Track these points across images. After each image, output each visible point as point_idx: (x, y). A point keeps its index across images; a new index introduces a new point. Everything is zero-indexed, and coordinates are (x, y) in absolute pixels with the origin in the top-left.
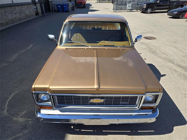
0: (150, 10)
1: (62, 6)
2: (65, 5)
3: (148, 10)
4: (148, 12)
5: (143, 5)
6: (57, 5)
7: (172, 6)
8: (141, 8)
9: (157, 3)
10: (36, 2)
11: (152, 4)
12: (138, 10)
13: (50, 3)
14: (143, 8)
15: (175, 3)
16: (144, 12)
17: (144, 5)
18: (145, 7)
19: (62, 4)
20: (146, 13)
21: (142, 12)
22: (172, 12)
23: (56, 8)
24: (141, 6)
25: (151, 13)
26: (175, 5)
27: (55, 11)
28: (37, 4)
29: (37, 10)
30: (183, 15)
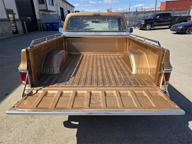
0: (149, 26)
1: (52, 24)
2: (55, 23)
3: (147, 27)
4: (147, 28)
5: (140, 21)
6: (46, 24)
7: (174, 22)
8: (139, 25)
9: (156, 19)
10: (15, 20)
11: (151, 19)
12: (136, 28)
13: (38, 22)
14: (142, 25)
15: (177, 19)
16: (142, 28)
17: (142, 21)
18: (143, 24)
19: (52, 22)
20: (145, 30)
21: (141, 29)
22: (176, 27)
23: (45, 27)
24: (139, 22)
25: (151, 30)
26: (178, 21)
27: (44, 30)
28: (16, 22)
29: (16, 28)
30: (190, 29)
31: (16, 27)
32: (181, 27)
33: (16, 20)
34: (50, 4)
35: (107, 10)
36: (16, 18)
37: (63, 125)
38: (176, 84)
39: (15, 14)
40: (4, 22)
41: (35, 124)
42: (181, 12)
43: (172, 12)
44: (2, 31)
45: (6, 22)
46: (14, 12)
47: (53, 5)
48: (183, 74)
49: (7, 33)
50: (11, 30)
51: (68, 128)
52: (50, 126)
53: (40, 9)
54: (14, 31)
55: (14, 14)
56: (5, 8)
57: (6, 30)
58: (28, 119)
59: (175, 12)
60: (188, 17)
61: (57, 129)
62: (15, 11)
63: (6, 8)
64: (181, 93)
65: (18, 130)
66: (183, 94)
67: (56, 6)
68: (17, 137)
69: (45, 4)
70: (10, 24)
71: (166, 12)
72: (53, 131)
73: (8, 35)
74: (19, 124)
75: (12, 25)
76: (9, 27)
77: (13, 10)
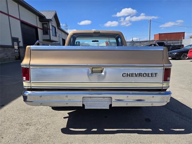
15: (171, 47)
22: (170, 53)
28: (20, 49)
29: (19, 55)
30: (184, 55)
31: (19, 53)
32: (176, 54)
33: (20, 48)
34: (53, 35)
35: (106, 42)
36: (20, 45)
37: (61, 131)
38: (178, 97)
39: (20, 42)
40: (9, 48)
41: (30, 131)
42: (174, 42)
43: (166, 42)
44: (5, 57)
45: (10, 49)
46: (19, 41)
47: (56, 35)
48: (184, 89)
49: (9, 58)
50: (14, 56)
51: (67, 134)
52: (46, 132)
53: (44, 39)
54: (17, 57)
55: (18, 42)
56: (11, 36)
57: (9, 56)
58: (23, 126)
59: (168, 42)
60: (181, 46)
61: (54, 136)
62: (21, 39)
63: (13, 36)
64: (184, 104)
65: (11, 136)
66: (187, 105)
67: (59, 38)
68: (9, 143)
69: (48, 35)
70: (14, 50)
71: (160, 42)
72: (49, 137)
73: (11, 60)
74: (12, 130)
75: (15, 52)
76: (13, 53)
77: (18, 38)
